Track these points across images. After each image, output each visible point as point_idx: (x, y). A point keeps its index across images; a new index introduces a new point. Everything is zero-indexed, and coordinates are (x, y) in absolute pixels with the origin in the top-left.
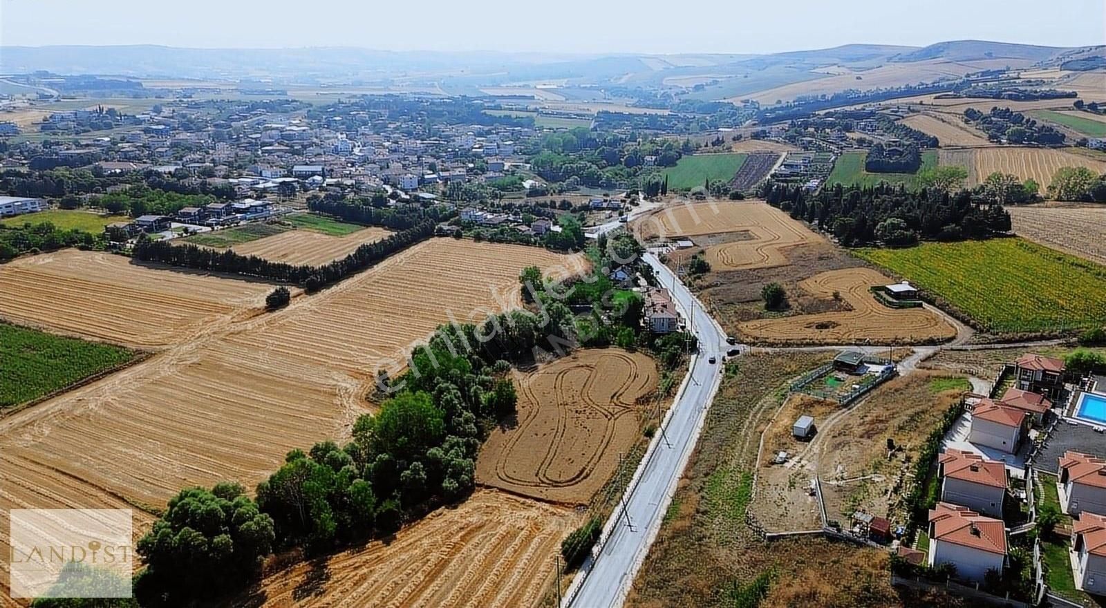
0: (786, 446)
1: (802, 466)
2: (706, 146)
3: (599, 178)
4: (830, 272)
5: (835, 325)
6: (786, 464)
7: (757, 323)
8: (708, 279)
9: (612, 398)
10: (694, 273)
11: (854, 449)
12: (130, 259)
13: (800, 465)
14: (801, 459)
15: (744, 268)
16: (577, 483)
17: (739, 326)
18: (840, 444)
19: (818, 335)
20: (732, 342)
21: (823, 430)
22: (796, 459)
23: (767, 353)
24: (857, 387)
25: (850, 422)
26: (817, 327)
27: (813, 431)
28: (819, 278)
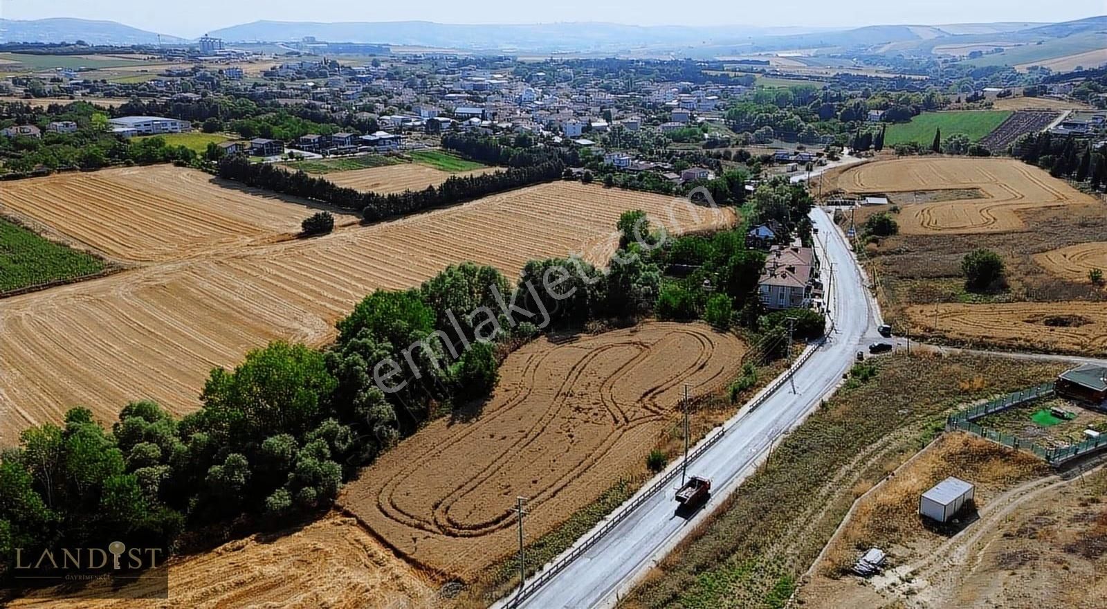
0: (895, 536)
1: (911, 592)
2: (959, 101)
3: (800, 129)
4: (1094, 243)
5: (1080, 321)
6: (876, 581)
7: (942, 308)
8: (890, 243)
9: (646, 394)
10: (869, 234)
11: (1044, 577)
12: (212, 177)
13: (906, 587)
14: (914, 573)
15: (952, 232)
16: (485, 533)
17: (908, 311)
18: (1013, 557)
19: (1042, 334)
20: (885, 333)
21: (992, 513)
22: (904, 570)
23: (939, 355)
24: (1095, 434)
25: (1056, 508)
26: (1046, 323)
27: (966, 513)
28: (1071, 251)
